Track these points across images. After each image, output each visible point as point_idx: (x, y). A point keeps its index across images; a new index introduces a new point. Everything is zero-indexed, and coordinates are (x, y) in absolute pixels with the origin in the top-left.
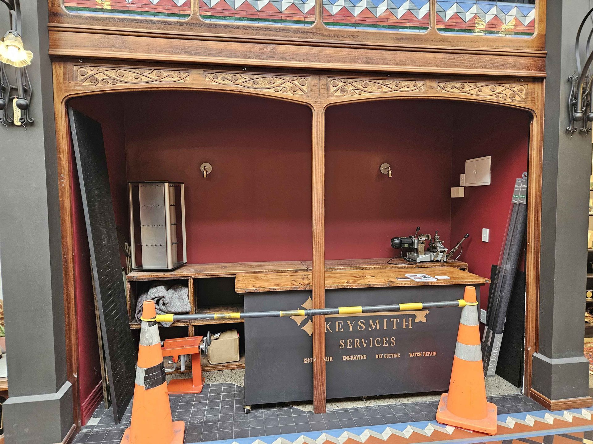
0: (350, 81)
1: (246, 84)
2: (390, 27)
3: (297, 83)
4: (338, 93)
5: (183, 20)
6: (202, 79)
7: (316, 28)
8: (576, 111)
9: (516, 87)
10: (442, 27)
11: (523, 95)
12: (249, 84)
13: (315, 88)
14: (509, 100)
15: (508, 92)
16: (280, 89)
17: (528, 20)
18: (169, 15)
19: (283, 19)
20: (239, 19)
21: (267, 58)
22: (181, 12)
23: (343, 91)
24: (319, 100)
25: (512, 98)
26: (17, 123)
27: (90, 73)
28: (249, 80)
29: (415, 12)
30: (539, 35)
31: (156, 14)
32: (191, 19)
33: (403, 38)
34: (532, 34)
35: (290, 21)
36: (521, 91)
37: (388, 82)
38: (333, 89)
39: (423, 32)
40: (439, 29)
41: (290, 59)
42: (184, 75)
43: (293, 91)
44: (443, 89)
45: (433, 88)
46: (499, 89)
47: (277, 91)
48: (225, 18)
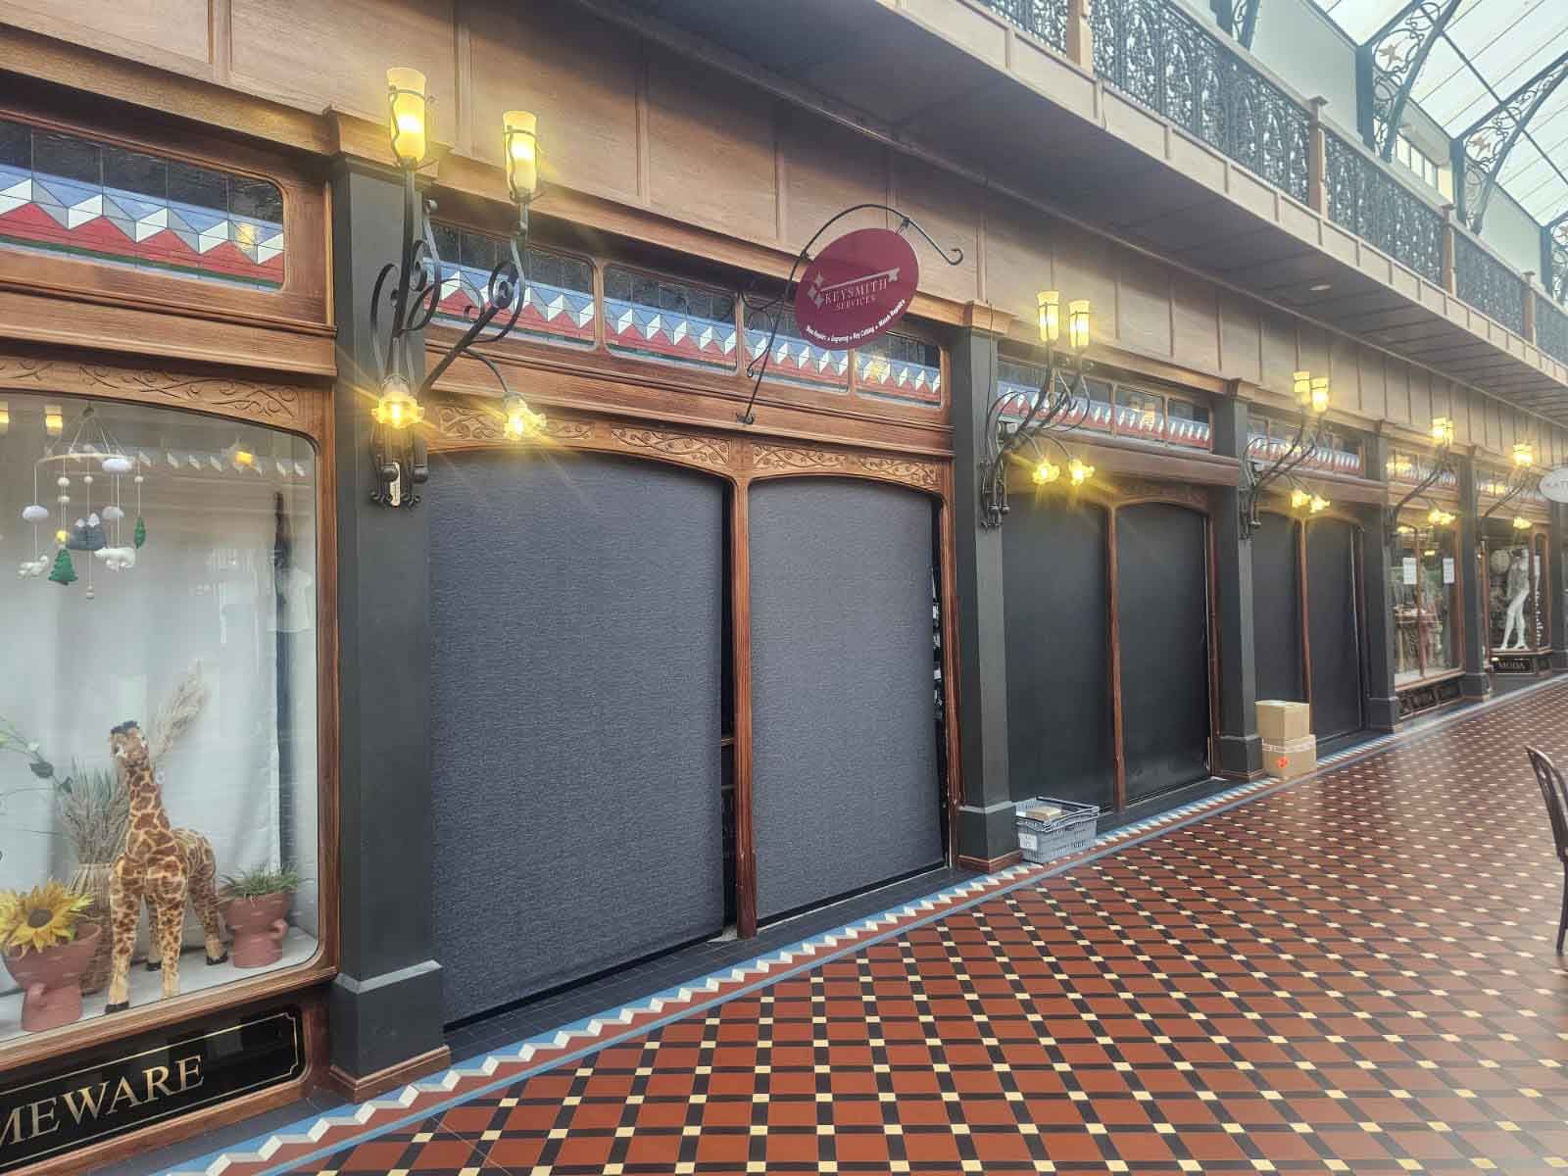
0: (773, 448)
1: (658, 446)
2: (814, 383)
3: (717, 447)
4: (761, 465)
5: (584, 348)
6: (607, 435)
7: (738, 377)
8: (991, 504)
9: (928, 467)
10: (861, 387)
11: (934, 476)
12: (662, 446)
13: (737, 456)
14: (922, 483)
15: (922, 474)
16: (698, 455)
17: (935, 387)
18: (567, 339)
19: (702, 359)
20: (653, 354)
21: (687, 413)
22: (582, 337)
23: (767, 462)
24: (743, 473)
25: (925, 480)
26: (396, 502)
27: (458, 418)
28: (664, 439)
29: (835, 365)
30: (946, 406)
31: (548, 335)
32: (598, 349)
33: (825, 398)
34: (938, 404)
35: (710, 364)
36: (931, 472)
37: (812, 453)
38: (756, 459)
39: (842, 392)
40: (858, 390)
41: (714, 417)
42: (585, 428)
43: (712, 458)
44: (864, 465)
45: (853, 463)
46: (914, 469)
47: (694, 458)
48: (634, 350)
